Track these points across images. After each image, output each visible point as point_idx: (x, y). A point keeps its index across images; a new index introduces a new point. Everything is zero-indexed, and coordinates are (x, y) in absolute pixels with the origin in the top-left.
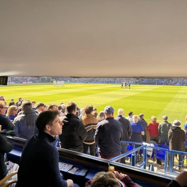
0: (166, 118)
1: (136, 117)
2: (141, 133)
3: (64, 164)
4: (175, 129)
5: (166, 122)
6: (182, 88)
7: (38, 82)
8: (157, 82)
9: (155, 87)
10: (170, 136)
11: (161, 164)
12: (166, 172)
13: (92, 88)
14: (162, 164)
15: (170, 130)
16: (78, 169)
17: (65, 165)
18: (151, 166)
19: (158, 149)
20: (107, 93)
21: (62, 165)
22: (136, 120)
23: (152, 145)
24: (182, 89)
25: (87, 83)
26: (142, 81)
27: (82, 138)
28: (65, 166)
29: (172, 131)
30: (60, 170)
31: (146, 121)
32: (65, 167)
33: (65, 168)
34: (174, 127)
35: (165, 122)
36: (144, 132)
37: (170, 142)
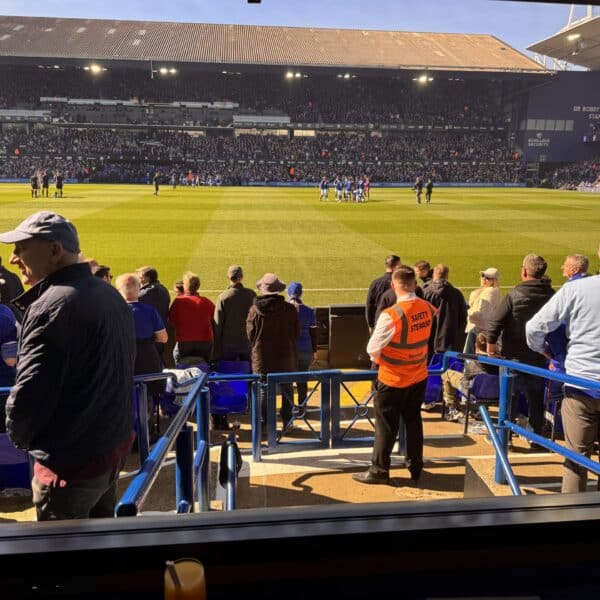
0: (237, 275)
1: (131, 282)
2: (154, 337)
4: (269, 304)
6: (223, 192)
8: (148, 175)
10: (253, 332)
11: (228, 428)
12: (258, 448)
15: (251, 310)
18: (231, 449)
19: (217, 382)
22: (132, 290)
23: (195, 371)
24: (225, 194)
26: (98, 172)
29: (258, 312)
34: (267, 296)
36: (164, 330)
37: (254, 349)
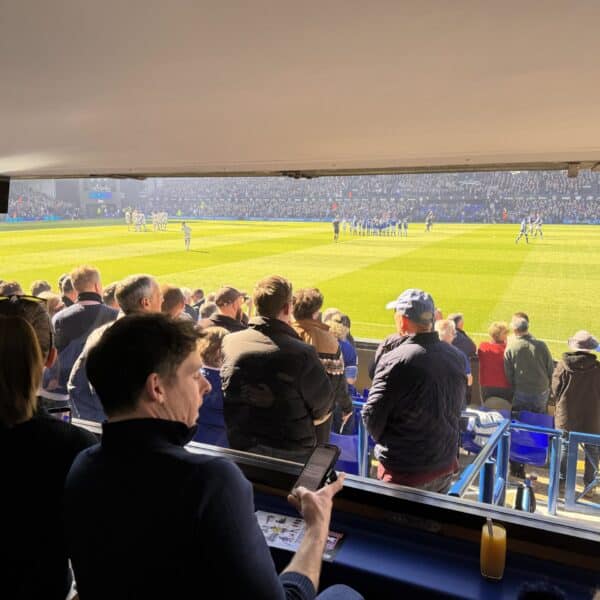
0: (524, 327)
3: (278, 517)
4: (580, 361)
5: (527, 337)
7: (75, 218)
8: (463, 213)
9: (459, 229)
10: (560, 386)
11: (524, 478)
12: (554, 502)
13: (260, 235)
14: (528, 476)
15: (559, 365)
16: (340, 536)
17: (282, 522)
18: (526, 492)
19: (517, 430)
20: (311, 251)
21: (272, 523)
23: (496, 416)
25: (241, 219)
26: (417, 212)
27: (314, 410)
28: (282, 525)
29: (567, 368)
30: (270, 544)
31: (471, 338)
32: (284, 530)
33: (286, 535)
34: (577, 353)
35: (522, 340)
37: (558, 404)
